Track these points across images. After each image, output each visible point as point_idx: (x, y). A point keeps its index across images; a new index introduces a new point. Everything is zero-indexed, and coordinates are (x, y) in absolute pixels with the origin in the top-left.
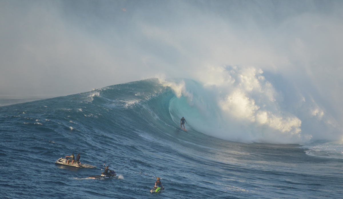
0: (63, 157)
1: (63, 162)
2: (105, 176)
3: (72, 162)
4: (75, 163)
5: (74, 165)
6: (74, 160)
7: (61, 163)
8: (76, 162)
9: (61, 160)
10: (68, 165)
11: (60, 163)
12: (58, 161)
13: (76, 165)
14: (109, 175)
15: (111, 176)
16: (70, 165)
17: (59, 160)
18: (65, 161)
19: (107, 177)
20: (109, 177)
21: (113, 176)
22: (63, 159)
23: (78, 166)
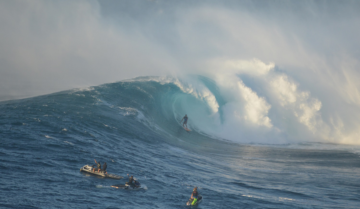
0: (89, 165)
1: (89, 169)
2: (130, 186)
3: (99, 171)
4: (101, 172)
5: (100, 174)
6: (100, 168)
7: (87, 170)
8: (103, 172)
9: (86, 167)
10: (94, 173)
11: (85, 170)
12: (83, 168)
13: (102, 174)
14: (133, 186)
15: (135, 186)
16: (96, 173)
17: (85, 167)
18: (91, 169)
19: (131, 187)
20: (134, 188)
21: (137, 187)
22: (89, 166)
23: (104, 176)
